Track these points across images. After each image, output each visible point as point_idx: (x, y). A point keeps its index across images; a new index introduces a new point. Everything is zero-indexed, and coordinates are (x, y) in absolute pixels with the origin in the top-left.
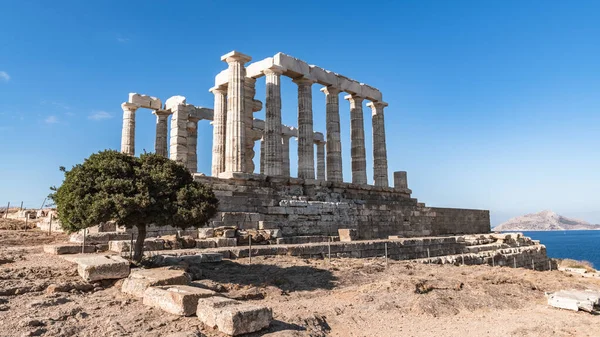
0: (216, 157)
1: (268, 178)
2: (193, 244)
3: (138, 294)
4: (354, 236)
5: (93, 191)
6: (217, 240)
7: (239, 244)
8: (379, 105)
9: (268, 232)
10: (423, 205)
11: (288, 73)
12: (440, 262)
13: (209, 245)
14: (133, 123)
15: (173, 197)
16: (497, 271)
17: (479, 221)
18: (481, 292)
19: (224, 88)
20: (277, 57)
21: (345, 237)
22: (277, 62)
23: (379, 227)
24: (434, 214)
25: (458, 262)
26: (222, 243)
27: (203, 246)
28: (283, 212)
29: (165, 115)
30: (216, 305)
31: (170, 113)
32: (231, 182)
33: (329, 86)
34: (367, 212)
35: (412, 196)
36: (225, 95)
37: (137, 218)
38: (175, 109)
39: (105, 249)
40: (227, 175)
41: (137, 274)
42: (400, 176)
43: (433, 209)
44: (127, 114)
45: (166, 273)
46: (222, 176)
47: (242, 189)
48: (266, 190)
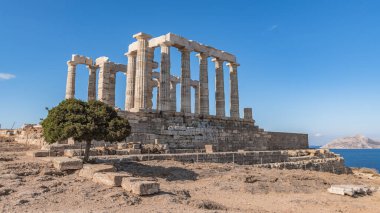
0: (128, 97)
1: (161, 112)
2: (114, 153)
3: (89, 177)
4: (214, 149)
5: (64, 121)
6: (128, 150)
7: (142, 153)
8: (234, 65)
9: (160, 146)
10: (262, 130)
11: (175, 45)
12: (270, 167)
13: (124, 153)
14: (74, 74)
15: (107, 125)
16: (307, 173)
17: (301, 141)
18: (288, 184)
19: (134, 54)
20: (168, 35)
21: (209, 150)
22: (168, 39)
23: (232, 144)
24: (270, 136)
25: (282, 167)
26: (131, 152)
27: (121, 154)
28: (170, 133)
29: (95, 68)
30: (131, 181)
31: (98, 67)
32: (138, 114)
33: (202, 53)
34: (224, 134)
35: (255, 124)
36: (135, 58)
37: (87, 137)
38: (102, 66)
39: (62, 154)
40: (135, 110)
41: (87, 167)
42: (248, 111)
43: (269, 133)
44: (70, 68)
45: (103, 167)
46: (132, 110)
47: (145, 119)
48: (159, 120)
